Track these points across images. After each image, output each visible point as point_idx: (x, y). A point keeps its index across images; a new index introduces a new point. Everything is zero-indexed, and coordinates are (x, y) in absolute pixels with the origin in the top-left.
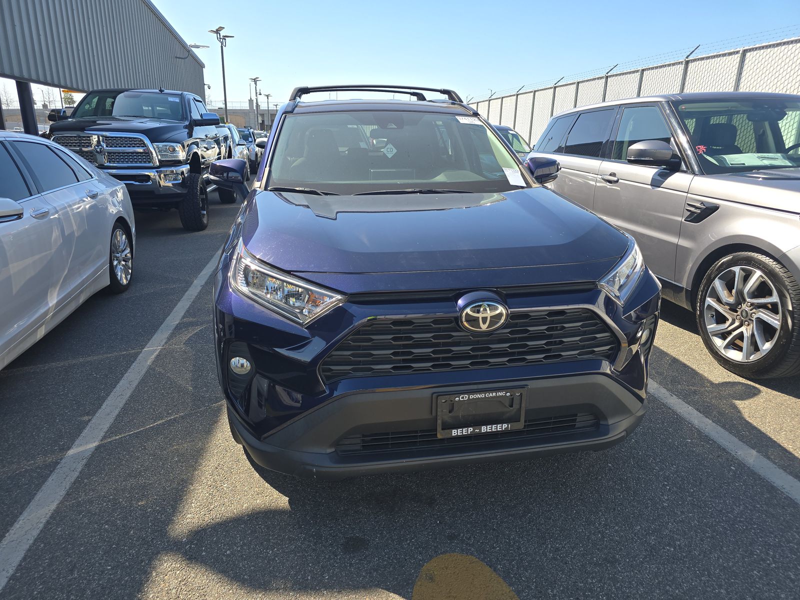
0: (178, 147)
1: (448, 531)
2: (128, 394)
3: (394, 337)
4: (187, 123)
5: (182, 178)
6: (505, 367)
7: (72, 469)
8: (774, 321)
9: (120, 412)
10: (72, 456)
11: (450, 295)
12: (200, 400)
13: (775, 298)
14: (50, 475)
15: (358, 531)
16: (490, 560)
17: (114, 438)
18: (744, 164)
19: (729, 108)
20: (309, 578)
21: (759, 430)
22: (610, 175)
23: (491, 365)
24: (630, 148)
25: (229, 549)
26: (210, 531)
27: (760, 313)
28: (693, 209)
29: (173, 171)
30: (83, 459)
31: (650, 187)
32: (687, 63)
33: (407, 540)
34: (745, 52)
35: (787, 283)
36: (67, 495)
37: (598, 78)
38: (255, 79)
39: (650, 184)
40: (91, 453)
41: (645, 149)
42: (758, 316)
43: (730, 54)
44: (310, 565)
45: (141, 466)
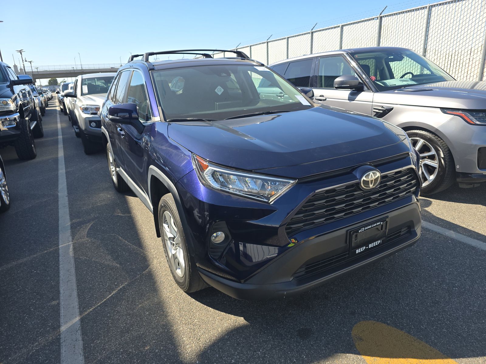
0: (10, 101)
1: (348, 311)
2: (73, 279)
3: (326, 201)
4: (8, 83)
5: (16, 123)
6: (377, 208)
7: (75, 340)
8: (434, 164)
9: (78, 293)
10: (67, 331)
11: (349, 171)
12: (131, 271)
13: (433, 152)
14: (60, 349)
15: (299, 325)
16: (381, 320)
17: (89, 311)
18: (395, 85)
19: (375, 56)
20: (295, 360)
21: (446, 221)
22: (320, 96)
23: (371, 208)
24: (335, 80)
25: (232, 359)
26: (210, 352)
27: (426, 161)
28: (377, 111)
29: (6, 119)
30: (77, 331)
31: (348, 101)
32: (312, 33)
33: (331, 322)
34: (343, 26)
35: (439, 144)
36: (86, 358)
37: (262, 43)
38: (20, 51)
39: (348, 99)
40: (80, 325)
41: (343, 81)
42: (425, 163)
43: (335, 28)
44: (289, 353)
45: (126, 324)
